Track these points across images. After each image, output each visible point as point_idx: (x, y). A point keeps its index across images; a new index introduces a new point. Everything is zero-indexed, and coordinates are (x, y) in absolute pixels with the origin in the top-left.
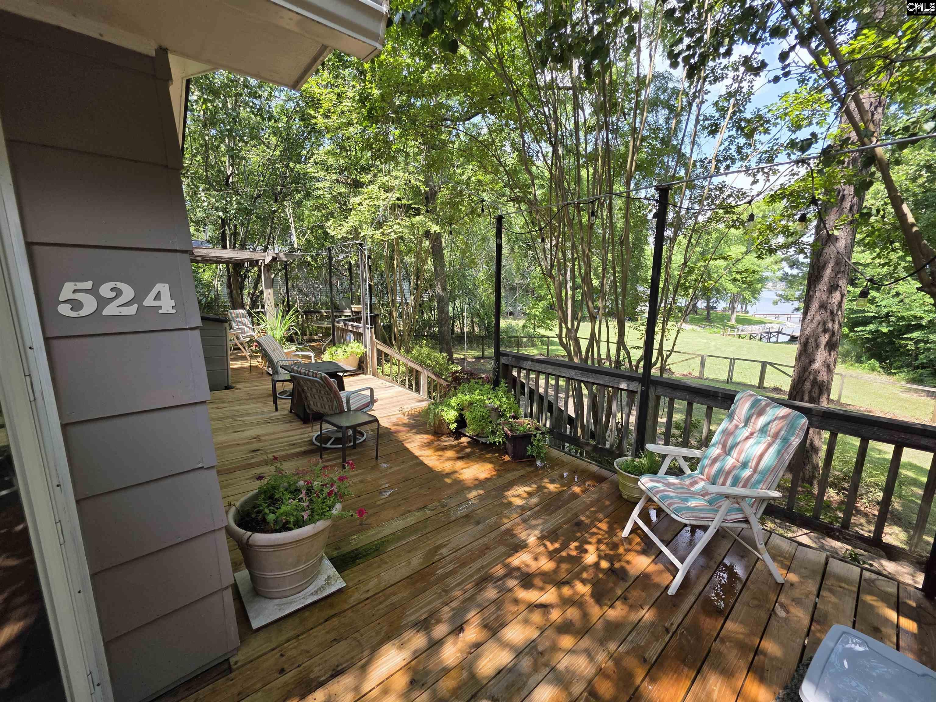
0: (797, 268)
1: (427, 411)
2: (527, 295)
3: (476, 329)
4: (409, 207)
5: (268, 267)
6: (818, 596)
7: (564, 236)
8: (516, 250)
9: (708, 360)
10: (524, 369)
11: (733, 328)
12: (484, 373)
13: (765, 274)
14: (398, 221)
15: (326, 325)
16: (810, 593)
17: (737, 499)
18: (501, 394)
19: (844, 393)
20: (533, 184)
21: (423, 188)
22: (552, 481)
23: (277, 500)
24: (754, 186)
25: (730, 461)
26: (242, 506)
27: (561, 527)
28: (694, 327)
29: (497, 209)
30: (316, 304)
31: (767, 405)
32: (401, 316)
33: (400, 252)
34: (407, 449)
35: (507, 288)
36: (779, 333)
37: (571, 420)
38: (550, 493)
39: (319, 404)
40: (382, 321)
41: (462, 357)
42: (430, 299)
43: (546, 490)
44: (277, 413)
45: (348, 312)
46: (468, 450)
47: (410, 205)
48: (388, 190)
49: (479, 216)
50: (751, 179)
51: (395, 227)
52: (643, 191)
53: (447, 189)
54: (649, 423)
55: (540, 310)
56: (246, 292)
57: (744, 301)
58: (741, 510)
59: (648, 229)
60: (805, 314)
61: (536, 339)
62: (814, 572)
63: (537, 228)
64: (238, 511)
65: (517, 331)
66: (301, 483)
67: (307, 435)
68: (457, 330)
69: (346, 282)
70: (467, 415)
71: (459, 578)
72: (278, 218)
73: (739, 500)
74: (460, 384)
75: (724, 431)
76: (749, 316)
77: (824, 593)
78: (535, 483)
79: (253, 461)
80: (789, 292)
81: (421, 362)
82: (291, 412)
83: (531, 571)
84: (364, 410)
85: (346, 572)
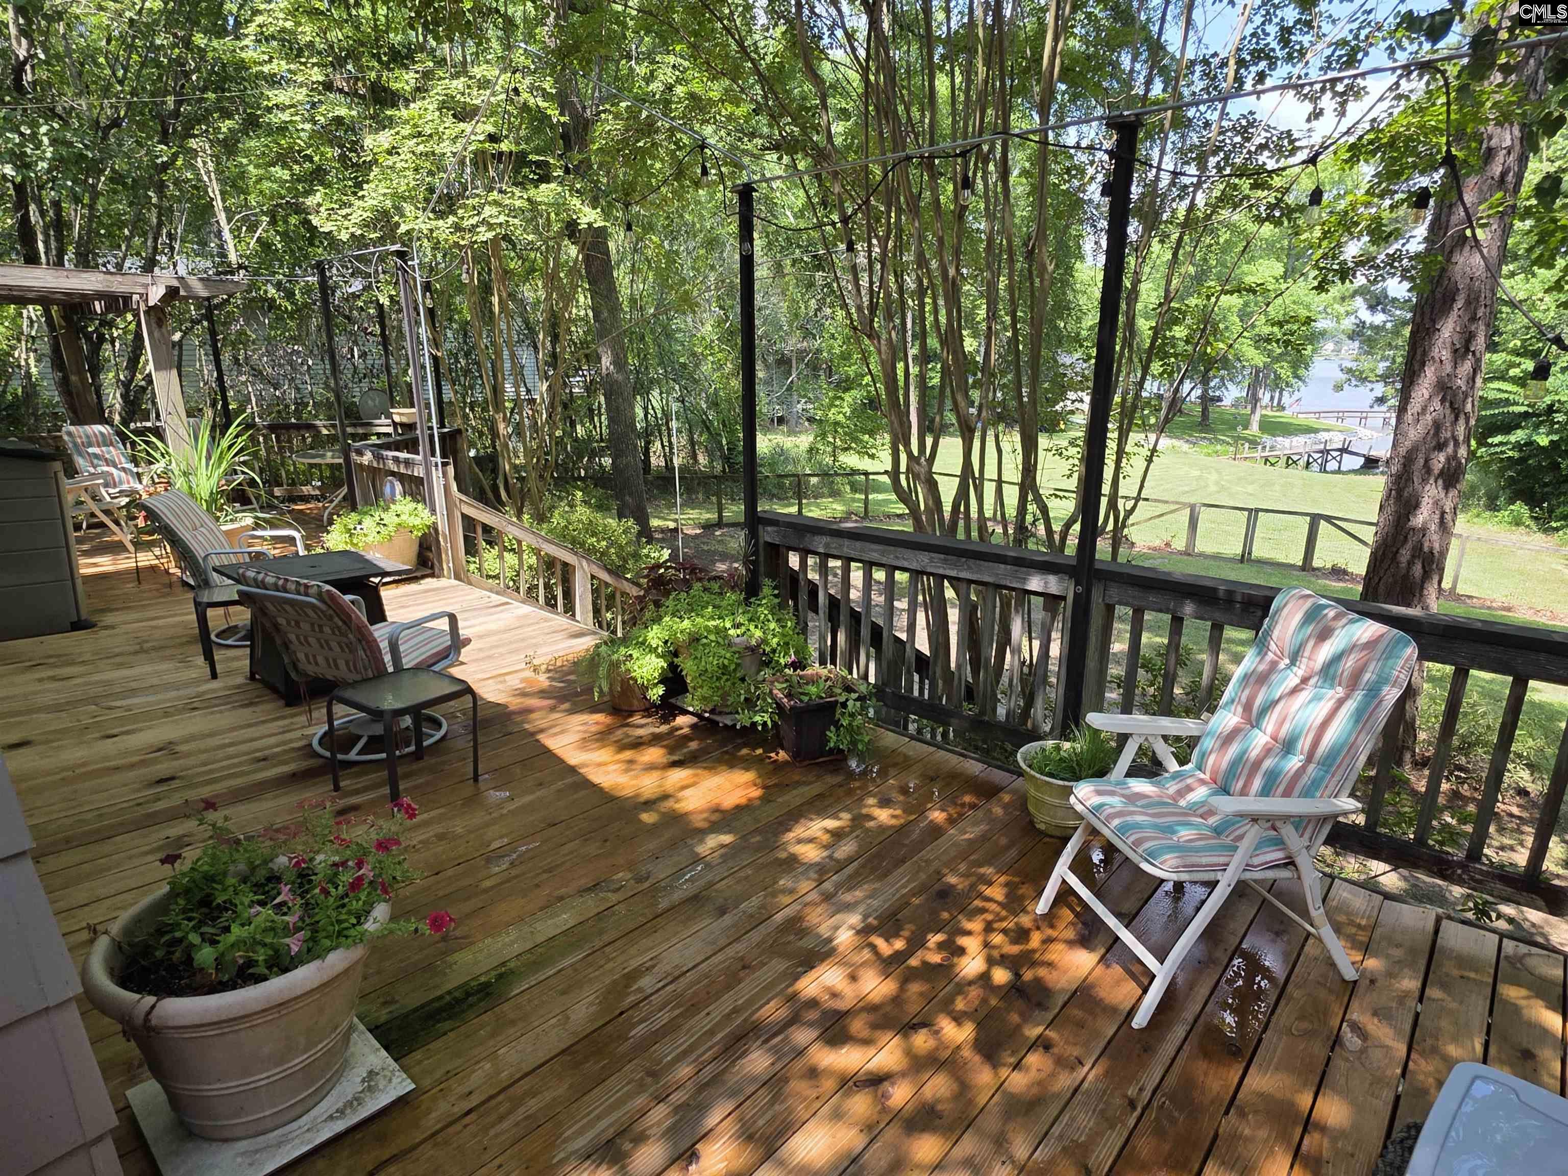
0: (1384, 311)
1: (592, 661)
2: (817, 377)
3: (702, 459)
4: (520, 159)
5: (157, 314)
6: (1421, 1000)
7: (899, 237)
8: (788, 269)
9: (1205, 515)
10: (815, 553)
11: (1254, 443)
12: (722, 561)
13: (1321, 324)
14: (495, 195)
15: (331, 457)
16: (1407, 994)
17: (1272, 821)
18: (763, 612)
19: (1463, 573)
20: (825, 106)
21: (554, 113)
22: (885, 803)
23: (222, 908)
24: (1314, 123)
25: (1259, 740)
26: (128, 931)
27: (908, 904)
28: (1175, 442)
29: (740, 166)
30: (301, 404)
31: (1337, 617)
32: (519, 431)
33: (507, 273)
34: (547, 752)
35: (771, 359)
36: (1343, 450)
37: (921, 661)
38: (882, 828)
39: (320, 659)
40: (472, 445)
41: (672, 525)
42: (587, 389)
43: (872, 824)
44: (215, 684)
45: (383, 426)
46: (694, 745)
47: (522, 155)
48: (464, 114)
49: (697, 184)
50: (1308, 107)
51: (488, 211)
52: (1072, 131)
53: (617, 116)
54: (1091, 663)
55: (847, 410)
56: (108, 378)
57: (1278, 384)
58: (1279, 843)
59: (1081, 222)
60: (1401, 410)
61: (839, 479)
62: (1413, 951)
63: (835, 217)
64: (117, 947)
65: (796, 461)
66: (283, 860)
67: (298, 734)
68: (657, 461)
69: (374, 349)
70: (688, 667)
71: (683, 1041)
72: (177, 182)
73: (1278, 824)
74: (667, 594)
75: (1246, 677)
76: (1286, 416)
77: (1433, 992)
78: (846, 809)
79: (161, 805)
80: (1366, 364)
81: (574, 541)
82: (252, 677)
83: (842, 1005)
84: (437, 668)
85: (418, 1055)
